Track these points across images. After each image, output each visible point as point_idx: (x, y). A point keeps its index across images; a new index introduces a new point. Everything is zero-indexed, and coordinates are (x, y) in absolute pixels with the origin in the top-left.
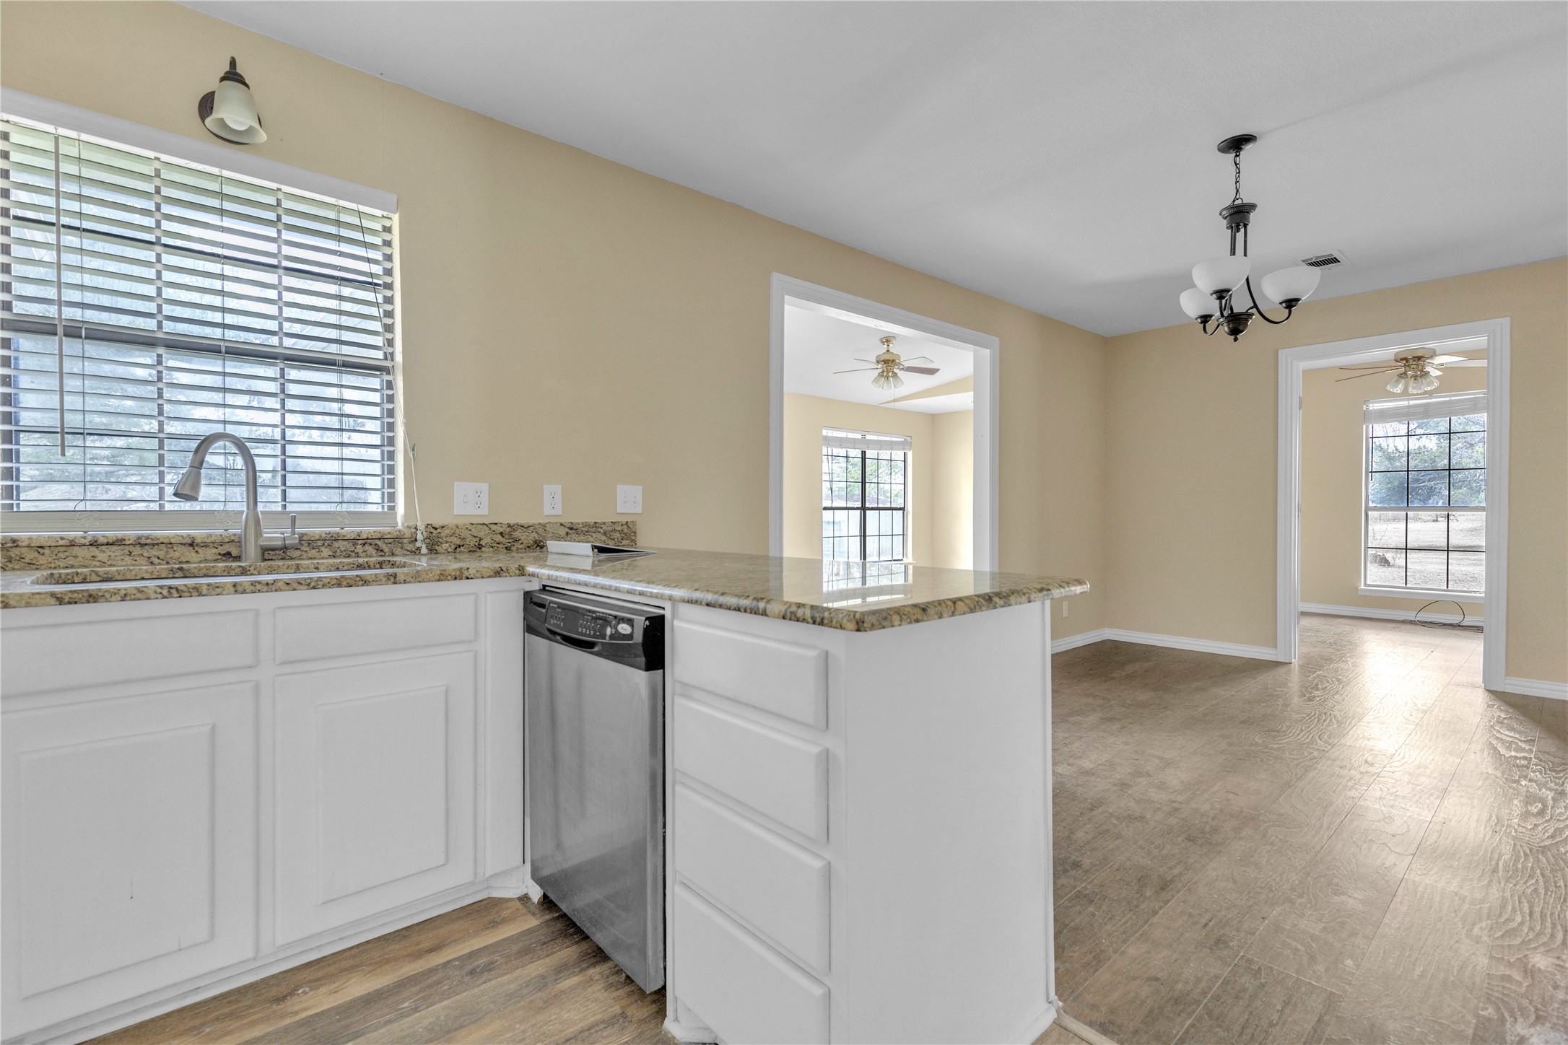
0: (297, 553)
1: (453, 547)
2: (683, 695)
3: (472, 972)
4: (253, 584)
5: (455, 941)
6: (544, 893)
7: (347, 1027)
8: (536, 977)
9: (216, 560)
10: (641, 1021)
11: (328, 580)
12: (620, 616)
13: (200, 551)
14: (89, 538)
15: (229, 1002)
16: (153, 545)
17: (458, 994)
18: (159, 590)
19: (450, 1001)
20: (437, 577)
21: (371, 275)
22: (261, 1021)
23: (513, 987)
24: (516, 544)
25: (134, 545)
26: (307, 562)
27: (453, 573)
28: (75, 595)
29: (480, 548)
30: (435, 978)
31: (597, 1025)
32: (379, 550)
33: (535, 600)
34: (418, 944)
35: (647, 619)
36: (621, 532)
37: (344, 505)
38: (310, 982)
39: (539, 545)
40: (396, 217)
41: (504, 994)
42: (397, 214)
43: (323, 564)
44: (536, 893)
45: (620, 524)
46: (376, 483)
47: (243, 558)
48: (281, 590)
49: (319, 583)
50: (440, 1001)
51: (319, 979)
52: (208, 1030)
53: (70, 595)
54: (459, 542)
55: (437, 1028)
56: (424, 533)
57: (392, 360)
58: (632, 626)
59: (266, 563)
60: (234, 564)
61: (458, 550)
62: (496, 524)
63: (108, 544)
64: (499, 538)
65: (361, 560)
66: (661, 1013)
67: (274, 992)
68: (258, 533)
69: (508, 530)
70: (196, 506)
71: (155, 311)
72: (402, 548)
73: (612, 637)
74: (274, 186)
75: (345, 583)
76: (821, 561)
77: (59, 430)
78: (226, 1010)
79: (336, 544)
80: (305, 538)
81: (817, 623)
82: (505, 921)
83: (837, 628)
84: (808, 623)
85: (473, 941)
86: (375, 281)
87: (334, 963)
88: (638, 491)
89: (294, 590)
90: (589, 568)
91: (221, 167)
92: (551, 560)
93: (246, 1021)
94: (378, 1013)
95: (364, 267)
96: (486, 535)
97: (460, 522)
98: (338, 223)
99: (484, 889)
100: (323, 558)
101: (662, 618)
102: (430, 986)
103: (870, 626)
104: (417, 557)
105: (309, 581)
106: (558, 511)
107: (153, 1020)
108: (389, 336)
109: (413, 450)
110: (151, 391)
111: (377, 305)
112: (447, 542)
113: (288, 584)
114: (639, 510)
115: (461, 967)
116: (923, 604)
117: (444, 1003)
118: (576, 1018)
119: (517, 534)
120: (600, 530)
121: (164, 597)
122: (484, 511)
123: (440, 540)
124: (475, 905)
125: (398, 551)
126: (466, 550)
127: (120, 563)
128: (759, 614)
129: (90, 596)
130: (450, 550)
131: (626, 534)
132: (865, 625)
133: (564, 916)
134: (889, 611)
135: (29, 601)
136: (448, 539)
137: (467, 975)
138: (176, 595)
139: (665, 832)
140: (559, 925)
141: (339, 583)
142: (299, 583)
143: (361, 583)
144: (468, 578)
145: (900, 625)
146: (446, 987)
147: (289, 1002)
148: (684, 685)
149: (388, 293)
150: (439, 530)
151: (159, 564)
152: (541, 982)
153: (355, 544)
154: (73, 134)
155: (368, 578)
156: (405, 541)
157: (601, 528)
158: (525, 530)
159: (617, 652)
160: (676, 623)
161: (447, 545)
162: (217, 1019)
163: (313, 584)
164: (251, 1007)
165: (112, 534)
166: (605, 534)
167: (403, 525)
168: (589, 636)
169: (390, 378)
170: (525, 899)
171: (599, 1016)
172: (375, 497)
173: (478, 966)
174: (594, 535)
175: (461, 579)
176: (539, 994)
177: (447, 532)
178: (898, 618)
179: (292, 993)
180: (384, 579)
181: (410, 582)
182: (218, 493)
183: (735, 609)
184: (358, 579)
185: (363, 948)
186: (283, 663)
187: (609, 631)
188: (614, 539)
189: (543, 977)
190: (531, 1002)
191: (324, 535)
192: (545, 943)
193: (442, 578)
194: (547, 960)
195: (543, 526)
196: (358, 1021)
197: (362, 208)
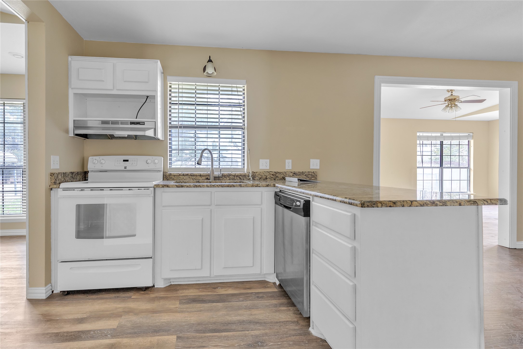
0: (221, 179)
1: (259, 178)
2: (315, 226)
3: (258, 297)
4: (210, 185)
5: (254, 288)
6: (280, 284)
7: (227, 299)
8: (274, 304)
9: (205, 180)
10: (302, 325)
11: (226, 185)
12: (297, 200)
13: (202, 177)
14: (183, 174)
15: (205, 285)
16: (194, 176)
17: (253, 301)
18: (193, 185)
19: (251, 302)
20: (251, 186)
21: (239, 103)
22: (210, 291)
23: (268, 304)
24: (277, 178)
25: (190, 176)
26: (223, 181)
27: (255, 185)
28: (179, 186)
29: (266, 179)
30: (248, 295)
31: (289, 322)
32: (240, 178)
33: (277, 194)
34: (245, 286)
35: (304, 201)
36: (311, 175)
37: (232, 166)
38: (221, 287)
39: (284, 179)
40: (246, 86)
41: (265, 305)
42: (246, 85)
43: (227, 181)
44: (278, 283)
45: (311, 172)
46: (240, 160)
47: (210, 179)
48: (216, 187)
49: (224, 186)
50: (249, 301)
51: (222, 287)
52: (200, 290)
53: (179, 185)
54: (261, 177)
55: (247, 307)
56: (252, 174)
57: (244, 126)
58: (300, 203)
59: (215, 181)
60: (208, 181)
61: (260, 179)
62: (271, 172)
63: (186, 175)
64: (272, 176)
65: (235, 181)
66: (309, 326)
67: (213, 286)
68: (213, 173)
69: (275, 173)
70: (201, 167)
71: (195, 120)
72: (246, 178)
73: (295, 206)
74: (218, 85)
75: (229, 186)
76: (416, 191)
77: (178, 149)
78: (204, 287)
79: (230, 177)
80: (223, 175)
81: (350, 204)
82: (268, 287)
83: (355, 206)
84: (347, 204)
85: (259, 290)
86: (240, 104)
87: (226, 284)
88: (318, 161)
89: (219, 187)
90: (297, 186)
91: (207, 83)
92: (287, 183)
93: (208, 290)
94: (235, 299)
95: (237, 101)
96: (268, 175)
97: (261, 171)
98: (232, 91)
99: (264, 277)
100: (227, 180)
101: (310, 201)
102: (247, 297)
103: (367, 205)
104: (250, 181)
105: (222, 185)
106: (290, 168)
107: (191, 284)
108: (244, 119)
109: (249, 151)
110: (193, 140)
111: (241, 111)
112: (257, 177)
113: (217, 186)
114: (318, 167)
115: (255, 295)
116: (394, 201)
117: (250, 302)
118: (283, 318)
119: (277, 175)
120: (304, 174)
121: (194, 187)
122: (268, 168)
123: (256, 176)
124: (261, 281)
125: (245, 179)
126: (263, 179)
127: (188, 180)
128: (334, 200)
129: (182, 186)
130: (258, 179)
131: (313, 176)
132: (365, 205)
133: (285, 291)
134: (377, 202)
135: (172, 186)
136: (258, 176)
137: (256, 297)
138: (196, 187)
139: (310, 268)
140: (283, 293)
141: (228, 186)
142: (220, 186)
143: (233, 186)
144: (259, 187)
145: (381, 207)
146: (251, 298)
147: (216, 289)
148: (316, 223)
149: (244, 107)
150: (255, 173)
151: (195, 180)
152: (276, 306)
153: (234, 177)
154: (181, 83)
155: (235, 185)
156: (247, 176)
157: (304, 173)
158: (280, 174)
159: (296, 210)
160: (313, 203)
161: (258, 178)
162: (202, 288)
163: (222, 186)
164: (209, 288)
165: (186, 173)
166: (306, 175)
167: (246, 172)
168: (289, 205)
169: (244, 131)
170: (274, 283)
171: (290, 320)
172: (240, 164)
173: (260, 296)
174: (302, 176)
175: (257, 187)
176: (274, 308)
177: (257, 174)
178: (381, 204)
179: (217, 288)
180: (238, 186)
181: (244, 187)
182: (206, 163)
183: (327, 199)
184: (232, 185)
185: (233, 283)
186: (216, 205)
187: (294, 204)
188: (309, 177)
189: (276, 304)
190: (272, 309)
191: (227, 174)
192: (278, 296)
193: (253, 186)
194: (278, 301)
195: (285, 173)
196: (230, 299)
197: (238, 86)
